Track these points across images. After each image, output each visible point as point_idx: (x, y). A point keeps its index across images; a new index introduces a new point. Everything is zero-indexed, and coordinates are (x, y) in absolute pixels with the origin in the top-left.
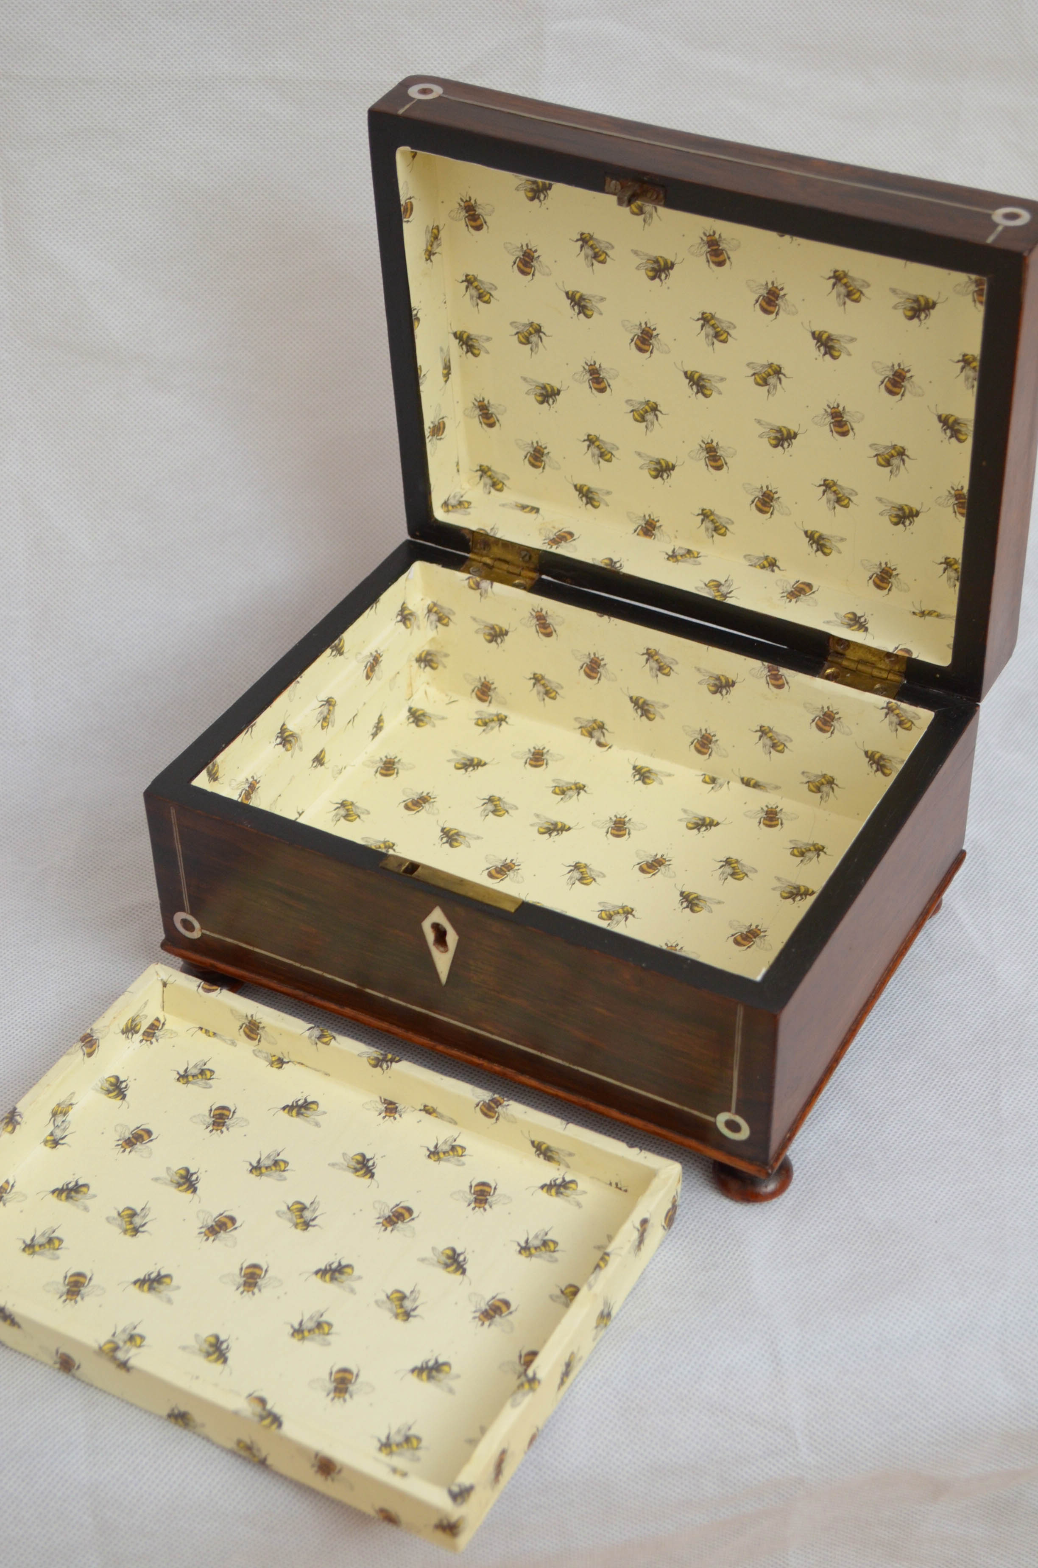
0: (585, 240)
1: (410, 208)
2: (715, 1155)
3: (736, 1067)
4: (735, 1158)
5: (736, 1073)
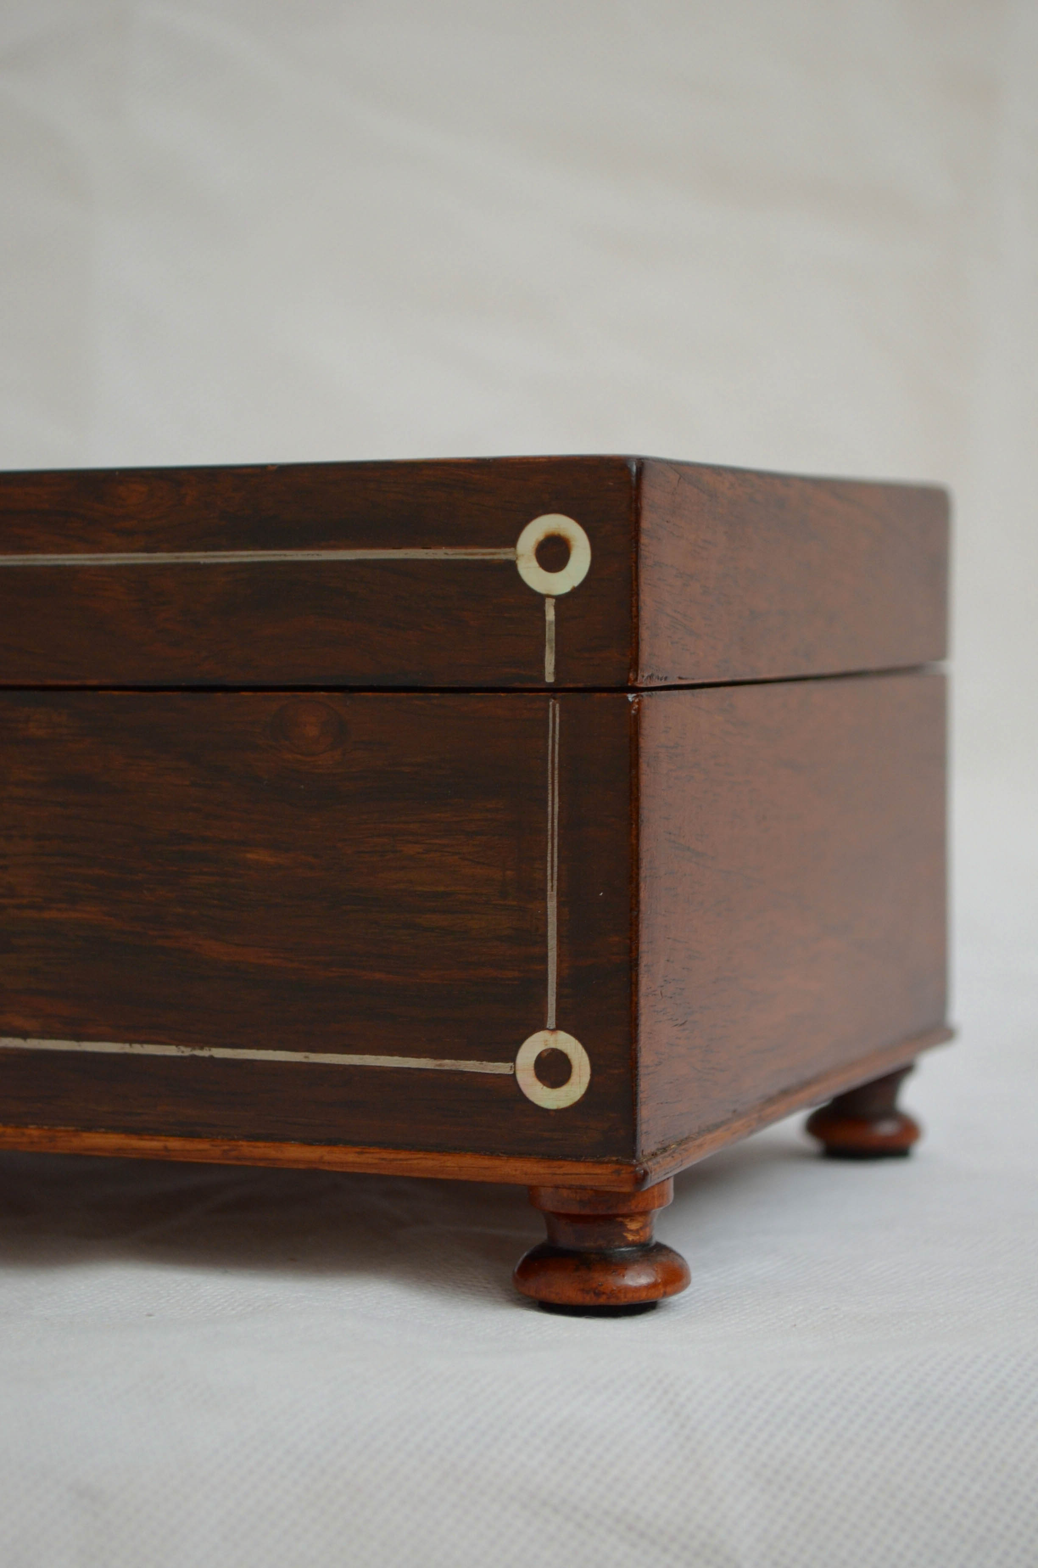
2: (516, 1170)
3: (552, 886)
4: (561, 1163)
5: (552, 905)
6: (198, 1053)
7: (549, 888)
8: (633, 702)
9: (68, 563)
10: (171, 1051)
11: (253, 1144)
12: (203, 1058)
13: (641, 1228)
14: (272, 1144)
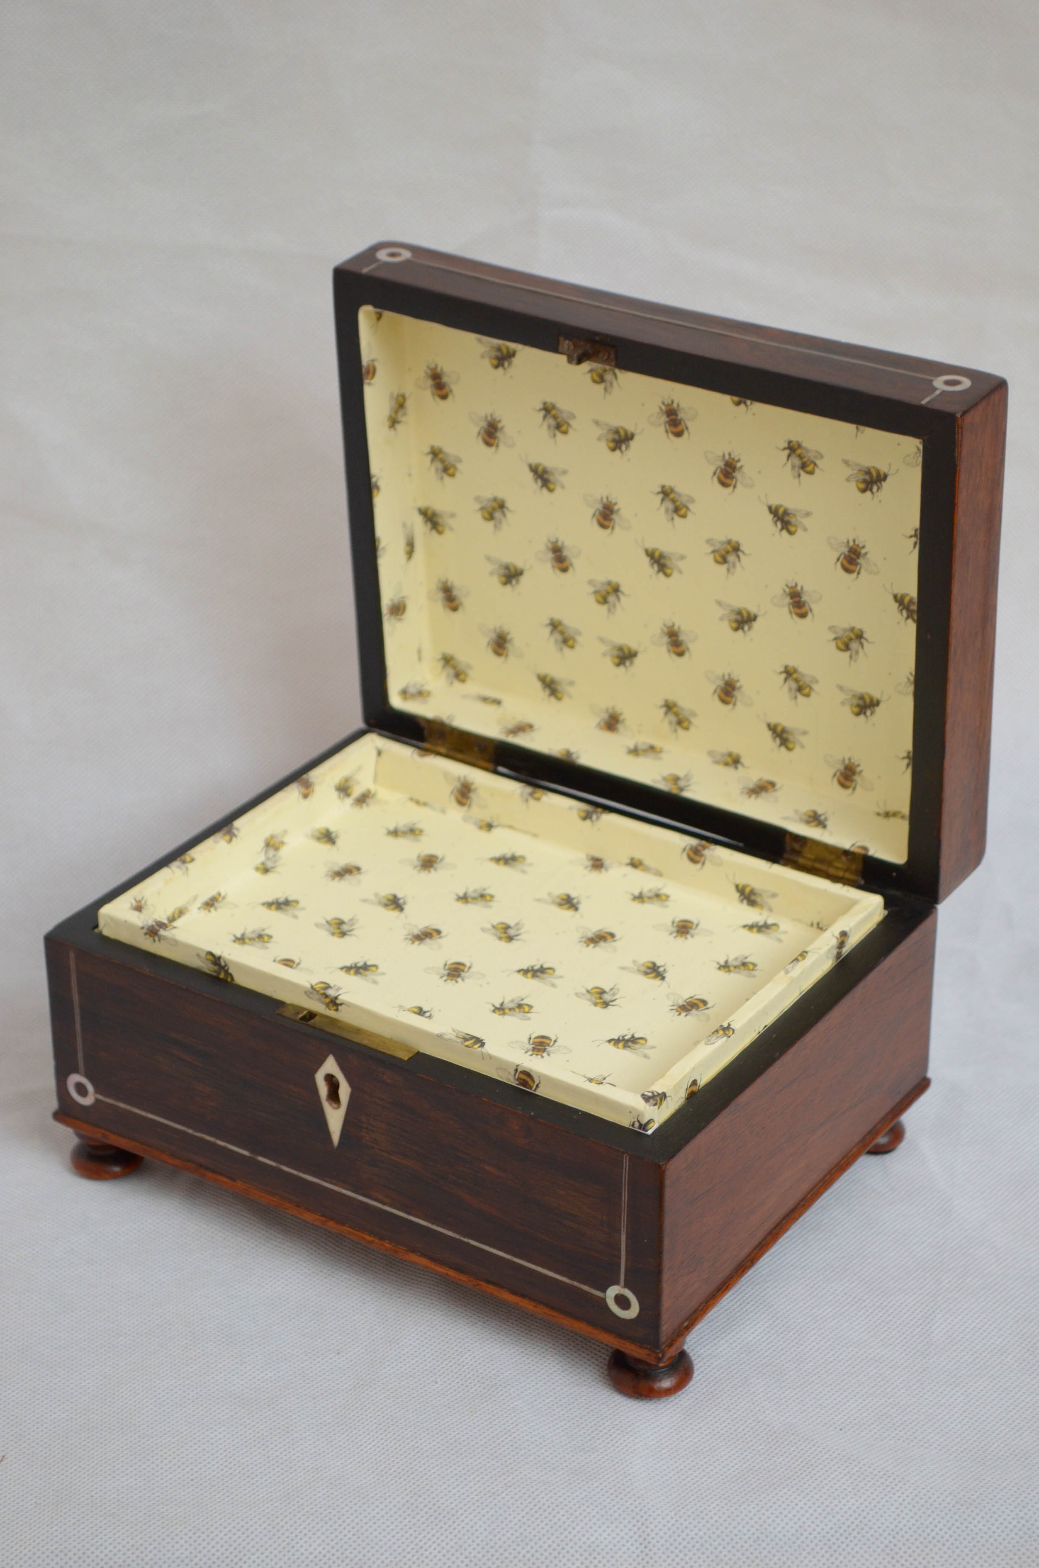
0: (548, 410)
1: (372, 371)
2: (605, 1338)
3: (624, 1230)
4: (625, 1342)
5: (623, 1237)
8: (662, 1166)
12: (465, 1242)
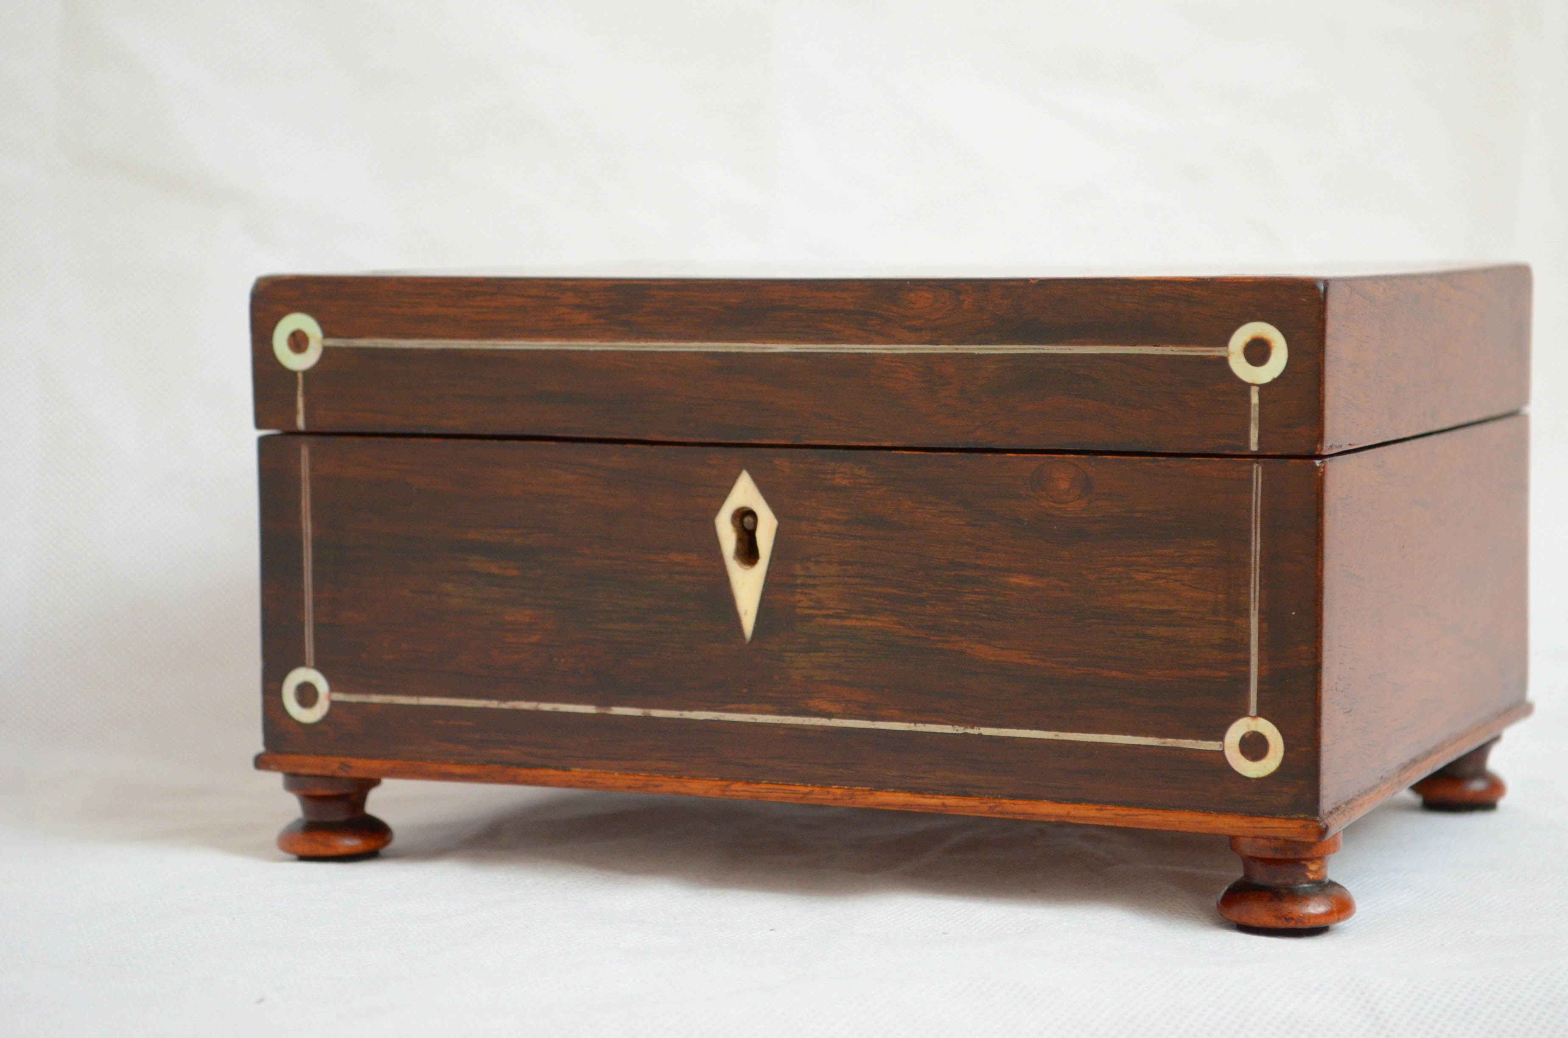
2: (1225, 824)
3: (1255, 607)
4: (1260, 819)
5: (1254, 621)
6: (970, 731)
7: (1252, 608)
8: (1320, 467)
9: (868, 351)
10: (948, 729)
11: (1014, 802)
12: (974, 735)
13: (1319, 869)
14: (1028, 802)
